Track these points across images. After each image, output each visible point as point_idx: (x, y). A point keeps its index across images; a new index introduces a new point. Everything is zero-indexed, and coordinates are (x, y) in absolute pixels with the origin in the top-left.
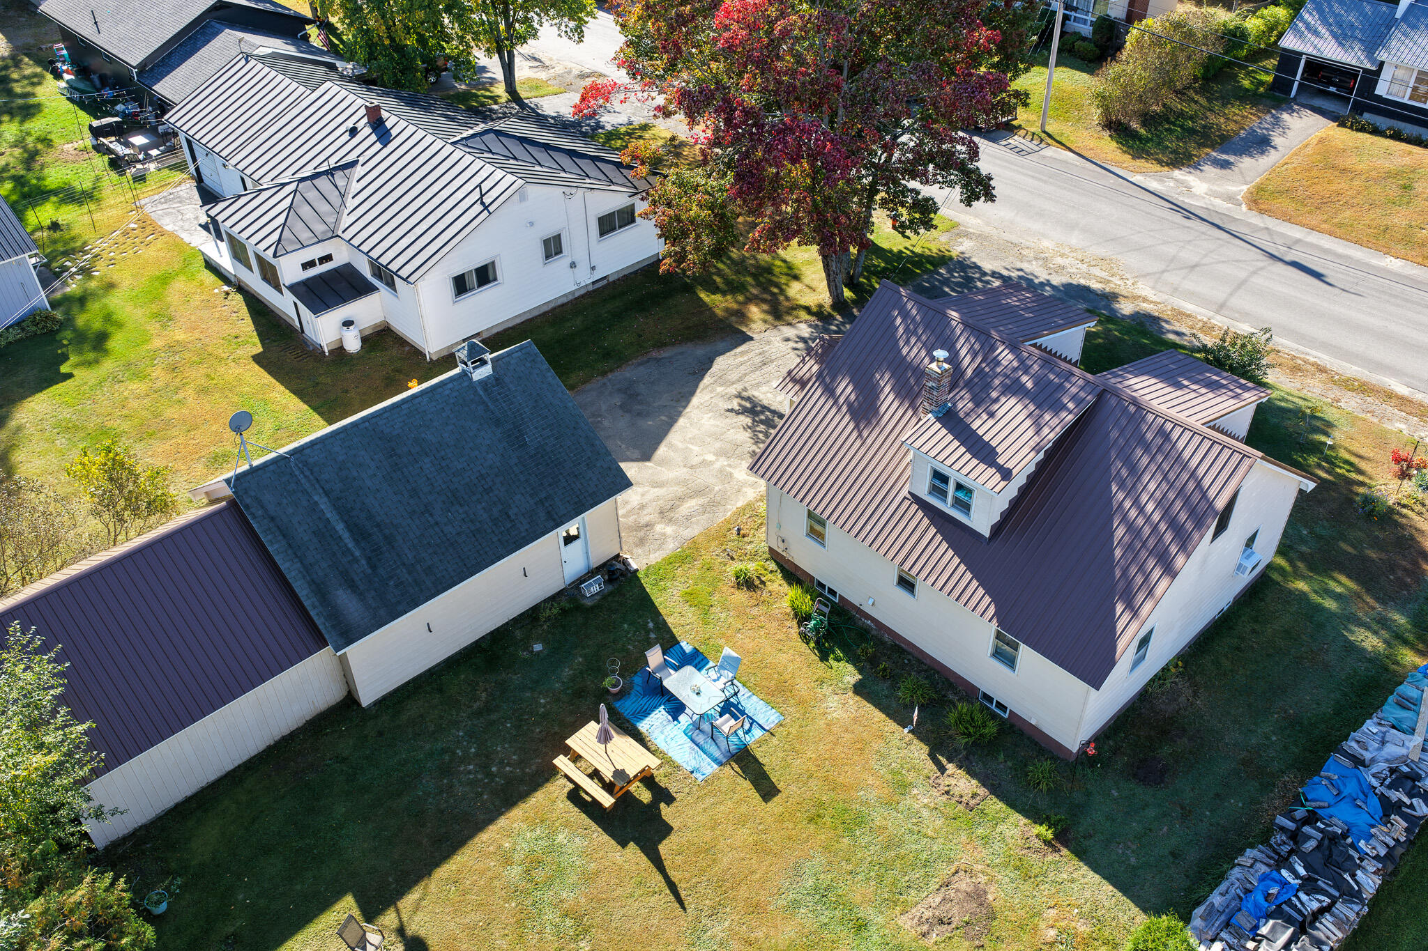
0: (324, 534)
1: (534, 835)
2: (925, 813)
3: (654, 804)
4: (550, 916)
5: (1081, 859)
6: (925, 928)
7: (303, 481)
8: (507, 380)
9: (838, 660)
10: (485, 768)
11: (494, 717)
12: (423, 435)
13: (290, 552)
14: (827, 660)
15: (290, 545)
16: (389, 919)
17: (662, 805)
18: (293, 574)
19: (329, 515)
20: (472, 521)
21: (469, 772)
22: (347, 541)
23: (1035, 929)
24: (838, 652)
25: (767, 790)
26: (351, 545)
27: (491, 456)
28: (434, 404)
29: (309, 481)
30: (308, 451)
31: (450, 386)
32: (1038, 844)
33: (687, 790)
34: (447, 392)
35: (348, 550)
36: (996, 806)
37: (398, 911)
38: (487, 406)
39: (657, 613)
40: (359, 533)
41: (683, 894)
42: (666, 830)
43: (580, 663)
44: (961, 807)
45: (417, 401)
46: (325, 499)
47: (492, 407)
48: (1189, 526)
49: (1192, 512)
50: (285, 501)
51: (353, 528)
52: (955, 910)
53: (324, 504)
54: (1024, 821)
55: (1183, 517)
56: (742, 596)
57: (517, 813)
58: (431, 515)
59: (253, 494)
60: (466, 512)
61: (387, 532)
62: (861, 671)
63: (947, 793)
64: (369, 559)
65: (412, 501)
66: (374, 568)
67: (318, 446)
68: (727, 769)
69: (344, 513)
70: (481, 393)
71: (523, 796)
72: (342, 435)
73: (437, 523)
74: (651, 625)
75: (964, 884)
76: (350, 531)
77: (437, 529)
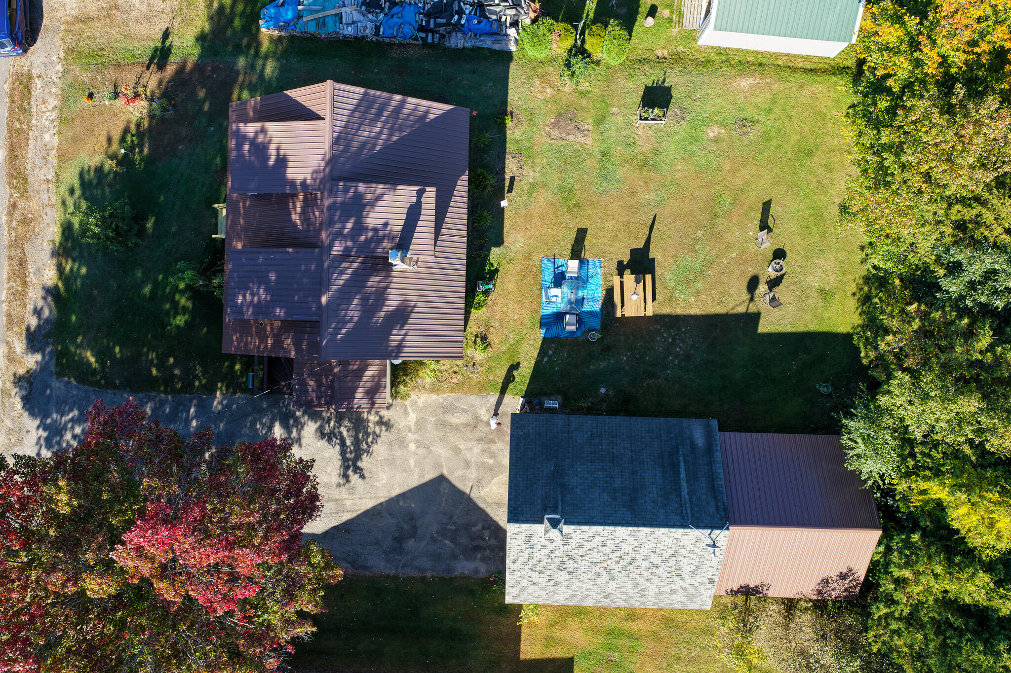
0: (692, 477)
1: (680, 295)
2: (537, 170)
3: (628, 266)
4: (701, 256)
5: (507, 101)
6: (585, 132)
7: (689, 509)
8: (539, 507)
9: (492, 265)
10: (673, 343)
11: (650, 368)
12: (610, 500)
13: (715, 477)
14: (496, 269)
15: (713, 480)
16: (753, 309)
17: (625, 263)
18: (718, 465)
19: (685, 485)
20: (612, 442)
21: (680, 348)
22: (683, 467)
23: (552, 97)
24: (487, 268)
25: (582, 233)
26: (682, 464)
27: (579, 470)
28: (592, 515)
29: (686, 507)
30: (678, 523)
31: (575, 520)
32: (515, 119)
33: (610, 261)
34: (580, 517)
35: (685, 462)
36: (510, 147)
37: (748, 308)
38: (562, 498)
39: (537, 363)
40: (675, 467)
41: (651, 221)
42: (633, 252)
43: (594, 364)
44: (523, 158)
45: (601, 521)
46: (683, 493)
47: (560, 496)
48: (376, 106)
49: (369, 107)
50: (704, 503)
51: (677, 472)
52: (570, 127)
53: (685, 491)
54: (508, 132)
55: (373, 111)
56: (494, 338)
57: (679, 311)
58: (632, 457)
59: (718, 516)
60: (613, 449)
61: (660, 461)
62: (489, 250)
63: (521, 168)
64: (677, 452)
65: (638, 469)
66: (677, 448)
67: (671, 523)
68: (587, 257)
69: (677, 481)
70: (560, 507)
71: (669, 316)
72: (655, 523)
73: (632, 451)
74: (545, 359)
75: (555, 133)
76: (679, 471)
77: (633, 448)
